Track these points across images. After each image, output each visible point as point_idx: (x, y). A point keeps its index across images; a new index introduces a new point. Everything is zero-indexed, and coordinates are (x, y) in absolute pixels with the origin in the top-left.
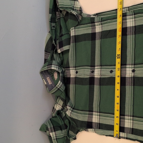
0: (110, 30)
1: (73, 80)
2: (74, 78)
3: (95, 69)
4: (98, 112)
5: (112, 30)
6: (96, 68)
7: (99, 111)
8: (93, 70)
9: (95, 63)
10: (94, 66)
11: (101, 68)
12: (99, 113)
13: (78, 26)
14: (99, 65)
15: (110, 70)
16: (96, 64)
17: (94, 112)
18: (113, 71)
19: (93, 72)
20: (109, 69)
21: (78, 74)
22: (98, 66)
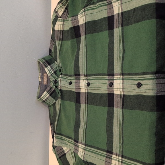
0: (135, 9)
1: (85, 96)
2: (85, 94)
3: (114, 80)
4: (119, 154)
5: (138, 8)
6: (116, 77)
7: (121, 154)
8: (111, 81)
9: (115, 69)
10: (113, 75)
11: (123, 79)
12: (121, 158)
13: (89, 7)
14: (119, 72)
15: (137, 82)
16: (116, 71)
17: (114, 154)
18: (141, 85)
19: (111, 85)
20: (134, 80)
21: (90, 87)
22: (118, 75)
